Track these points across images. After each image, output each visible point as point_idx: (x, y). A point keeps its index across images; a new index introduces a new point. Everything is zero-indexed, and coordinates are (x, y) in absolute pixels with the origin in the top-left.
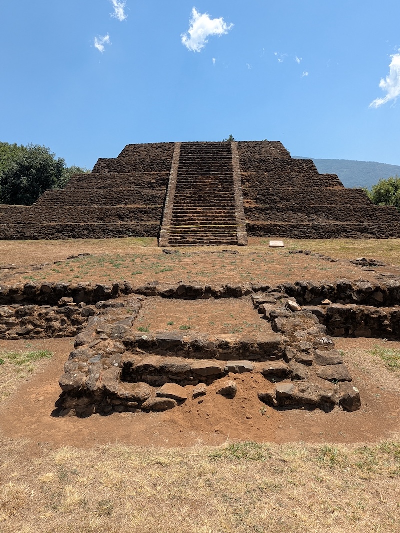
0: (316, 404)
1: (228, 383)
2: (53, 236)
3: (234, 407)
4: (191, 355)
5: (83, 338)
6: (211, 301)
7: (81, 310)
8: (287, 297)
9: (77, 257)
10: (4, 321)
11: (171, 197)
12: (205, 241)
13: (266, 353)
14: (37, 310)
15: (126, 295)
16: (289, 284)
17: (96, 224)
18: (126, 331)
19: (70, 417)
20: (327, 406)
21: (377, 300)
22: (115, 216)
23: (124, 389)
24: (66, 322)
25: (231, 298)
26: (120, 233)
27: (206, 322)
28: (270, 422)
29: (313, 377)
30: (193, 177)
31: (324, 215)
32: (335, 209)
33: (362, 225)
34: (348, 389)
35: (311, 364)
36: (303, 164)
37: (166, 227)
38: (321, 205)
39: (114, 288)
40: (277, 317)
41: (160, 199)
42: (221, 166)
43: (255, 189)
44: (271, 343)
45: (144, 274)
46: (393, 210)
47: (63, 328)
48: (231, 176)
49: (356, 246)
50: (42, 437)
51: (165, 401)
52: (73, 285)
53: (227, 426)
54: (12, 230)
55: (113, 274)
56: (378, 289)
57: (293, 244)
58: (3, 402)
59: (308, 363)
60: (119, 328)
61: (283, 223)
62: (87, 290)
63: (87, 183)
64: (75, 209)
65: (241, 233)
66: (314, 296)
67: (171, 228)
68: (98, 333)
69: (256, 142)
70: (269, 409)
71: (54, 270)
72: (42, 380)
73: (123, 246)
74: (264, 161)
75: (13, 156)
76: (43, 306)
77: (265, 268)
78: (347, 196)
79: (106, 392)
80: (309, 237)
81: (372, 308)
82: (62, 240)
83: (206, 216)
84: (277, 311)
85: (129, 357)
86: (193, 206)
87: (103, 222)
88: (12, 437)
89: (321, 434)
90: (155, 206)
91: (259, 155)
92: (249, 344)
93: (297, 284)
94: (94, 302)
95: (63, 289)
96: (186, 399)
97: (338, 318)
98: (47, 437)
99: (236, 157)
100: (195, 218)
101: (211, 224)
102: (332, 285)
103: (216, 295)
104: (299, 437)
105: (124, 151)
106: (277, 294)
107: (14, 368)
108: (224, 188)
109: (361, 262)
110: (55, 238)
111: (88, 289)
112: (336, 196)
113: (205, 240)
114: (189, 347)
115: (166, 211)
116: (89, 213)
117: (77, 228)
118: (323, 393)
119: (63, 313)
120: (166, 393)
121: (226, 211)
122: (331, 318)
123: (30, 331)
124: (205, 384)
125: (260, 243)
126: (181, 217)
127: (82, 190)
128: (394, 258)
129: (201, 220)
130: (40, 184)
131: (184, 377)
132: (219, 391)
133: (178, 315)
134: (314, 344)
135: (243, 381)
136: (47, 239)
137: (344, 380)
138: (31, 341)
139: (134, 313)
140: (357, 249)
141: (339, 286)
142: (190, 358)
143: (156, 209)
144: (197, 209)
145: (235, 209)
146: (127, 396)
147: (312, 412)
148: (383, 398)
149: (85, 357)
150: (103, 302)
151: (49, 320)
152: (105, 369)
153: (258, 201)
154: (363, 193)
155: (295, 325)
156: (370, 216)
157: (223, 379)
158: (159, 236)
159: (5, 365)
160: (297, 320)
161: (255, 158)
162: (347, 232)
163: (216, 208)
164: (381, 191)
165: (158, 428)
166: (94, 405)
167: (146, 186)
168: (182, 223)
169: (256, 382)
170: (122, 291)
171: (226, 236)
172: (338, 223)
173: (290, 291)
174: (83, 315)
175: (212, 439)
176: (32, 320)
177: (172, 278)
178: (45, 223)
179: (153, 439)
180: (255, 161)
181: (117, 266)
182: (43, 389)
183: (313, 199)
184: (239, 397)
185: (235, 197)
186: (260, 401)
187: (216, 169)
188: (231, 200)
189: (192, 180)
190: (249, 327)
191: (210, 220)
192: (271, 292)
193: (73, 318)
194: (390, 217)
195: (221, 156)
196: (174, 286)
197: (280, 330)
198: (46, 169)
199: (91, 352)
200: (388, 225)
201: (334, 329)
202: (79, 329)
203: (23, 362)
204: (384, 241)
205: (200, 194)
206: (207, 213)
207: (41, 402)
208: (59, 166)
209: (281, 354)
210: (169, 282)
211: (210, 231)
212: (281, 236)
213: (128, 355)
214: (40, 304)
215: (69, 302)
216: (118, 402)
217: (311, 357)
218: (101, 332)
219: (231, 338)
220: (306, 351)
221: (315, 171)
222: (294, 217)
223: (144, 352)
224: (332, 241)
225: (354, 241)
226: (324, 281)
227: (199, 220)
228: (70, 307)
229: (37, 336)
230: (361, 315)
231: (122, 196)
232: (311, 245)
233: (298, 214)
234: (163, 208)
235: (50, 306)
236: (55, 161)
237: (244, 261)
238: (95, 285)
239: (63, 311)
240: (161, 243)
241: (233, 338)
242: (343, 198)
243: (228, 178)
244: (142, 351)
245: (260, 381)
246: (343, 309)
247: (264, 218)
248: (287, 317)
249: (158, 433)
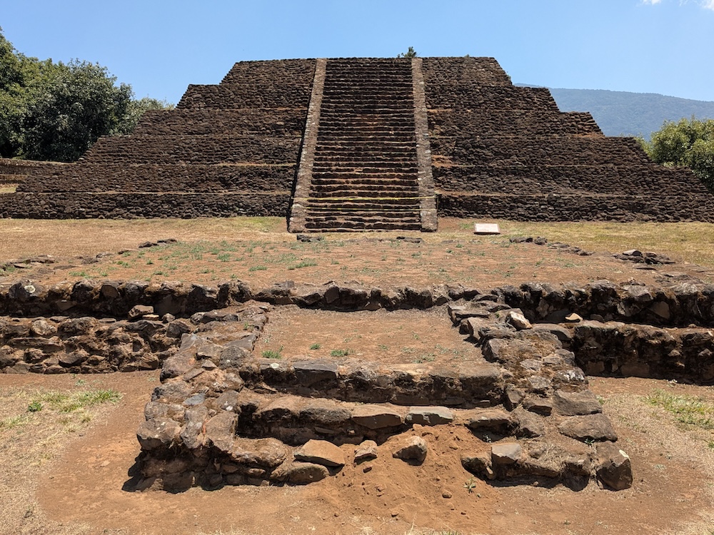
0: (556, 477)
1: (411, 441)
2: (111, 213)
3: (422, 480)
4: (351, 396)
5: (174, 366)
6: (380, 314)
7: (166, 326)
8: (508, 308)
9: (155, 245)
10: (39, 343)
11: (310, 149)
12: (367, 224)
13: (473, 395)
14: (93, 325)
15: (241, 304)
16: (511, 287)
17: (183, 193)
18: (244, 356)
19: (154, 492)
20: (576, 481)
21: (658, 316)
22: (215, 181)
23: (243, 449)
24: (141, 346)
25: (414, 310)
26: (223, 209)
27: (374, 346)
28: (481, 504)
29: (552, 433)
30: (346, 116)
31: (569, 182)
32: (587, 172)
33: (634, 199)
34: (611, 453)
35: (549, 414)
36: (532, 95)
37: (300, 199)
38: (563, 165)
39: (220, 291)
40: (491, 337)
41: (290, 153)
42: (392, 98)
43: (451, 137)
44: (481, 378)
45: (270, 271)
46: (687, 175)
47: (137, 356)
48: (411, 114)
49: (623, 233)
50: (109, 521)
51: (309, 469)
52: (154, 285)
53: (411, 509)
54: (43, 202)
55: (218, 271)
56: (660, 297)
57: (515, 229)
58: (43, 469)
59: (544, 412)
60: (234, 351)
61: (498, 194)
62: (176, 294)
63: (169, 125)
64: (148, 169)
65: (427, 211)
66: (552, 308)
67: (310, 201)
68: (199, 358)
69: (453, 58)
70: (480, 484)
71: (120, 263)
72: (105, 436)
73: (229, 230)
74: (466, 90)
75: (45, 81)
76: (104, 320)
77: (470, 263)
78: (607, 149)
79: (212, 452)
80: (543, 218)
81: (651, 329)
82: (127, 220)
83: (368, 182)
84: (491, 328)
85: (249, 397)
86: (347, 165)
87: (196, 191)
88: (61, 521)
89: (566, 523)
90: (283, 165)
91: (458, 80)
92: (446, 380)
93: (525, 288)
94: (188, 314)
95: (137, 293)
96: (342, 465)
97: (593, 344)
98: (117, 521)
99: (419, 84)
100: (350, 185)
101: (376, 195)
102: (583, 290)
103: (389, 305)
104: (529, 527)
105: (231, 73)
106: (491, 304)
107: (58, 417)
108: (398, 134)
109: (632, 257)
110: (115, 216)
111: (179, 292)
112: (590, 149)
113: (366, 221)
114: (347, 383)
115: (300, 174)
116: (172, 176)
117: (151, 201)
118: (568, 459)
119: (137, 331)
120: (310, 455)
121: (401, 174)
122: (582, 345)
123: (82, 360)
124: (374, 442)
125: (458, 227)
126: (327, 183)
127: (160, 136)
128: (688, 254)
129: (360, 188)
130: (89, 128)
131: (339, 431)
132: (397, 453)
133: (327, 335)
134: (553, 380)
135: (437, 438)
136: (102, 218)
137: (603, 439)
138: (84, 375)
139: (255, 330)
140: (625, 238)
141: (595, 292)
142: (348, 401)
143: (285, 169)
144: (352, 170)
145: (417, 171)
146: (247, 460)
147: (552, 491)
148: (670, 471)
149: (177, 396)
150: (203, 313)
151: (114, 342)
152: (211, 415)
153: (456, 157)
154: (635, 145)
155: (522, 351)
156: (647, 184)
157: (403, 434)
158: (288, 214)
159: (43, 412)
160: (526, 344)
161: (451, 86)
162: (608, 209)
163: (384, 169)
164: (667, 142)
165: (297, 510)
166: (192, 473)
167: (268, 131)
168: (327, 193)
169: (459, 439)
170: (234, 295)
171: (402, 216)
172: (592, 195)
173: (512, 300)
174: (170, 334)
175: (387, 528)
176: (86, 342)
177: (315, 276)
178: (99, 192)
179: (290, 526)
180: (451, 91)
181: (224, 259)
182: (108, 449)
183: (550, 155)
184: (431, 464)
185: (418, 150)
186: (465, 471)
187: (384, 103)
188: (410, 155)
189: (344, 121)
190: (446, 354)
191: (375, 188)
192: (480, 300)
193: (153, 339)
194: (682, 185)
195: (393, 81)
196: (320, 288)
197: (497, 358)
198: (100, 103)
199: (188, 389)
200: (678, 198)
201: (586, 362)
202: (163, 357)
203: (72, 407)
204: (670, 226)
205: (358, 144)
206: (369, 176)
207: (105, 469)
208: (122, 97)
209: (499, 396)
210: (311, 283)
211: (374, 207)
212: (495, 215)
213: (248, 395)
214: (99, 317)
215: (146, 313)
216: (231, 469)
217: (549, 402)
218: (204, 357)
219: (416, 371)
220: (541, 393)
221: (553, 107)
222: (517, 184)
223: (274, 390)
224: (582, 226)
225: (619, 225)
226: (570, 283)
227: (356, 189)
228: (148, 321)
229: (93, 367)
230: (631, 339)
231: (228, 147)
232: (545, 230)
233: (525, 179)
234: (297, 168)
235: (114, 320)
236: (116, 88)
237: (434, 253)
238: (189, 285)
239: (137, 327)
240: (293, 226)
241: (418, 370)
242: (600, 152)
243: (405, 118)
244: (270, 389)
245: (464, 439)
246: (602, 329)
247: (465, 185)
248: (508, 337)
249: (299, 518)
